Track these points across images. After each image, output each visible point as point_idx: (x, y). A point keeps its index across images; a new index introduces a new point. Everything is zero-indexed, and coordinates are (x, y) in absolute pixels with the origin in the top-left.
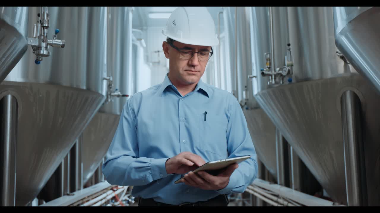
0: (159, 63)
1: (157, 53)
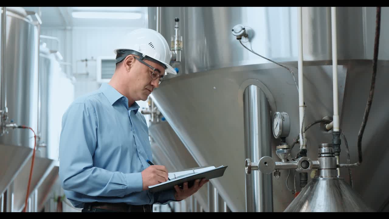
0: (87, 74)
1: (85, 63)
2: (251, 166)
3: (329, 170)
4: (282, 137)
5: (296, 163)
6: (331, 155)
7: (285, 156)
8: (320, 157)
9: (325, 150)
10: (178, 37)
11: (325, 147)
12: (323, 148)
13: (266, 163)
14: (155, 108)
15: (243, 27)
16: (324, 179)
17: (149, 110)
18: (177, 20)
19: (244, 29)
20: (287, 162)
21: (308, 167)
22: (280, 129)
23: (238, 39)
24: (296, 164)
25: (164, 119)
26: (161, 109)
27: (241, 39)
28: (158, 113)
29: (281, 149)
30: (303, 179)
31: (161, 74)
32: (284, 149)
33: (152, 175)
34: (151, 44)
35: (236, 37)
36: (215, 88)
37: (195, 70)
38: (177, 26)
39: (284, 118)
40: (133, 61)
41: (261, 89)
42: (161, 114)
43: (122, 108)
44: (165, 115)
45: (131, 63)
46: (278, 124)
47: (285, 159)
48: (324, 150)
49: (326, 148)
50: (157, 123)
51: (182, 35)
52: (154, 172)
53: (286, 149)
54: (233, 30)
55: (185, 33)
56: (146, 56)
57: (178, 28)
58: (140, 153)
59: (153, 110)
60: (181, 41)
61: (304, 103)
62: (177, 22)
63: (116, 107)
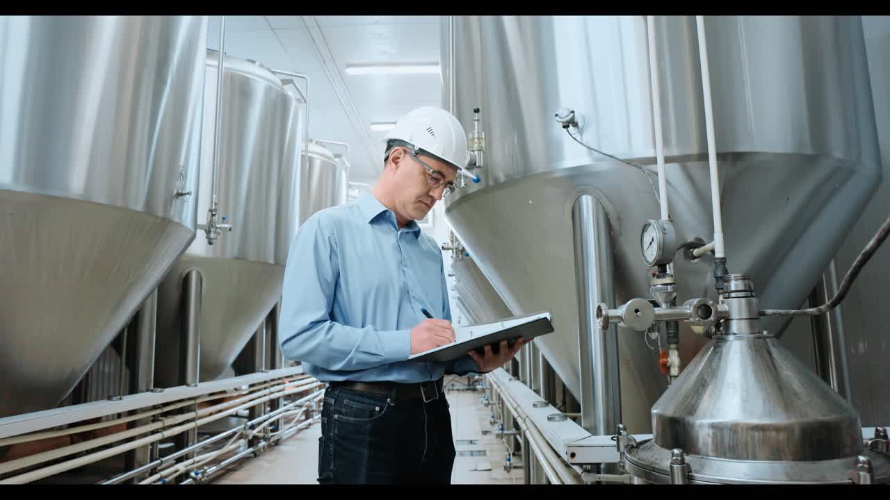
2: (608, 317)
3: (746, 321)
4: (661, 263)
5: (687, 309)
6: (749, 293)
7: (667, 297)
8: (728, 298)
9: (736, 285)
10: (478, 133)
11: (736, 280)
12: (733, 282)
13: (637, 311)
14: (457, 243)
15: (572, 110)
16: (740, 338)
17: (450, 245)
18: (477, 111)
19: (573, 112)
20: (671, 308)
21: (709, 316)
22: (659, 248)
23: (564, 127)
24: (688, 311)
25: (467, 255)
26: (464, 244)
27: (568, 126)
28: (461, 248)
29: (659, 286)
30: (672, 331)
31: (447, 180)
32: (667, 284)
33: (426, 335)
34: (430, 130)
35: (561, 125)
36: (531, 202)
37: (502, 179)
38: (476, 118)
39: (664, 229)
40: (402, 156)
41: (598, 200)
42: (463, 249)
43: (386, 227)
44: (469, 250)
45: (398, 160)
46: (653, 240)
47: (666, 302)
48: (733, 285)
49: (739, 282)
50: (461, 260)
51: (483, 130)
52: (429, 330)
53: (670, 284)
54: (557, 115)
55: (487, 128)
56: (420, 149)
57: (478, 120)
58: (414, 297)
59: (455, 245)
60: (482, 139)
61: (669, 216)
62: (477, 114)
63: (376, 227)
